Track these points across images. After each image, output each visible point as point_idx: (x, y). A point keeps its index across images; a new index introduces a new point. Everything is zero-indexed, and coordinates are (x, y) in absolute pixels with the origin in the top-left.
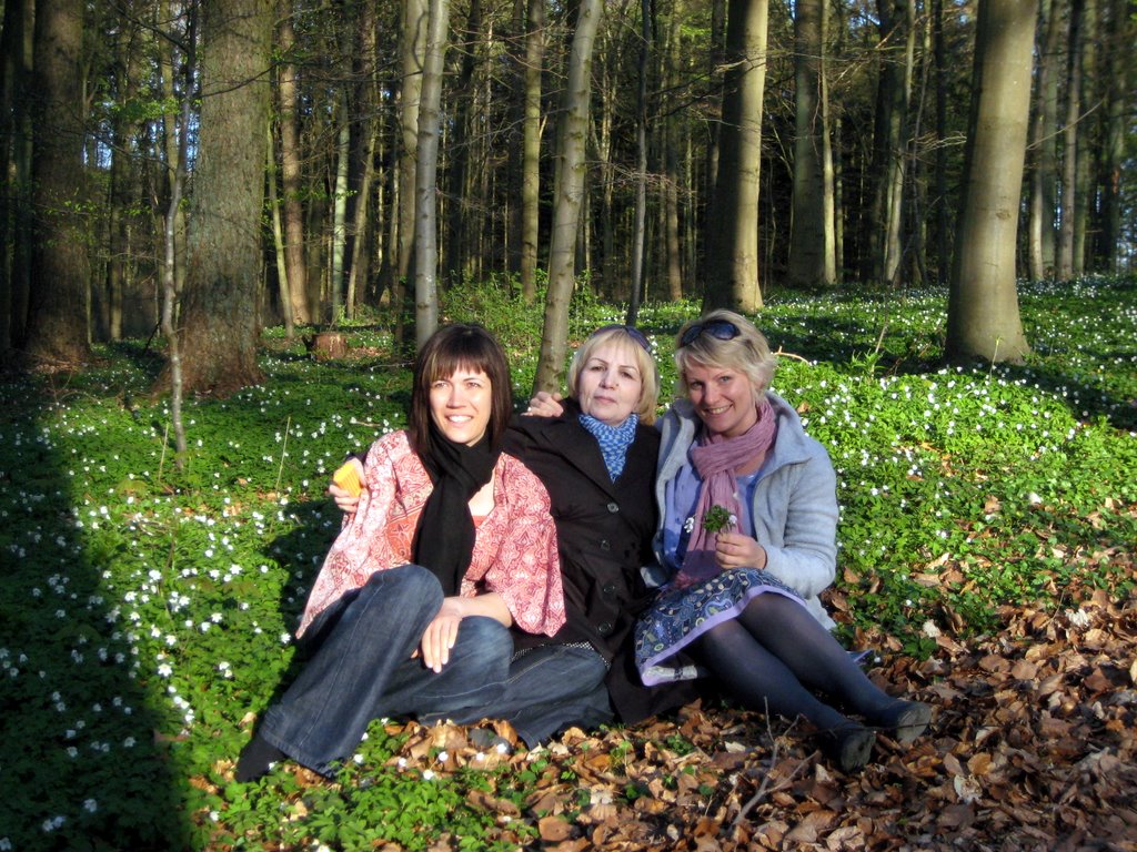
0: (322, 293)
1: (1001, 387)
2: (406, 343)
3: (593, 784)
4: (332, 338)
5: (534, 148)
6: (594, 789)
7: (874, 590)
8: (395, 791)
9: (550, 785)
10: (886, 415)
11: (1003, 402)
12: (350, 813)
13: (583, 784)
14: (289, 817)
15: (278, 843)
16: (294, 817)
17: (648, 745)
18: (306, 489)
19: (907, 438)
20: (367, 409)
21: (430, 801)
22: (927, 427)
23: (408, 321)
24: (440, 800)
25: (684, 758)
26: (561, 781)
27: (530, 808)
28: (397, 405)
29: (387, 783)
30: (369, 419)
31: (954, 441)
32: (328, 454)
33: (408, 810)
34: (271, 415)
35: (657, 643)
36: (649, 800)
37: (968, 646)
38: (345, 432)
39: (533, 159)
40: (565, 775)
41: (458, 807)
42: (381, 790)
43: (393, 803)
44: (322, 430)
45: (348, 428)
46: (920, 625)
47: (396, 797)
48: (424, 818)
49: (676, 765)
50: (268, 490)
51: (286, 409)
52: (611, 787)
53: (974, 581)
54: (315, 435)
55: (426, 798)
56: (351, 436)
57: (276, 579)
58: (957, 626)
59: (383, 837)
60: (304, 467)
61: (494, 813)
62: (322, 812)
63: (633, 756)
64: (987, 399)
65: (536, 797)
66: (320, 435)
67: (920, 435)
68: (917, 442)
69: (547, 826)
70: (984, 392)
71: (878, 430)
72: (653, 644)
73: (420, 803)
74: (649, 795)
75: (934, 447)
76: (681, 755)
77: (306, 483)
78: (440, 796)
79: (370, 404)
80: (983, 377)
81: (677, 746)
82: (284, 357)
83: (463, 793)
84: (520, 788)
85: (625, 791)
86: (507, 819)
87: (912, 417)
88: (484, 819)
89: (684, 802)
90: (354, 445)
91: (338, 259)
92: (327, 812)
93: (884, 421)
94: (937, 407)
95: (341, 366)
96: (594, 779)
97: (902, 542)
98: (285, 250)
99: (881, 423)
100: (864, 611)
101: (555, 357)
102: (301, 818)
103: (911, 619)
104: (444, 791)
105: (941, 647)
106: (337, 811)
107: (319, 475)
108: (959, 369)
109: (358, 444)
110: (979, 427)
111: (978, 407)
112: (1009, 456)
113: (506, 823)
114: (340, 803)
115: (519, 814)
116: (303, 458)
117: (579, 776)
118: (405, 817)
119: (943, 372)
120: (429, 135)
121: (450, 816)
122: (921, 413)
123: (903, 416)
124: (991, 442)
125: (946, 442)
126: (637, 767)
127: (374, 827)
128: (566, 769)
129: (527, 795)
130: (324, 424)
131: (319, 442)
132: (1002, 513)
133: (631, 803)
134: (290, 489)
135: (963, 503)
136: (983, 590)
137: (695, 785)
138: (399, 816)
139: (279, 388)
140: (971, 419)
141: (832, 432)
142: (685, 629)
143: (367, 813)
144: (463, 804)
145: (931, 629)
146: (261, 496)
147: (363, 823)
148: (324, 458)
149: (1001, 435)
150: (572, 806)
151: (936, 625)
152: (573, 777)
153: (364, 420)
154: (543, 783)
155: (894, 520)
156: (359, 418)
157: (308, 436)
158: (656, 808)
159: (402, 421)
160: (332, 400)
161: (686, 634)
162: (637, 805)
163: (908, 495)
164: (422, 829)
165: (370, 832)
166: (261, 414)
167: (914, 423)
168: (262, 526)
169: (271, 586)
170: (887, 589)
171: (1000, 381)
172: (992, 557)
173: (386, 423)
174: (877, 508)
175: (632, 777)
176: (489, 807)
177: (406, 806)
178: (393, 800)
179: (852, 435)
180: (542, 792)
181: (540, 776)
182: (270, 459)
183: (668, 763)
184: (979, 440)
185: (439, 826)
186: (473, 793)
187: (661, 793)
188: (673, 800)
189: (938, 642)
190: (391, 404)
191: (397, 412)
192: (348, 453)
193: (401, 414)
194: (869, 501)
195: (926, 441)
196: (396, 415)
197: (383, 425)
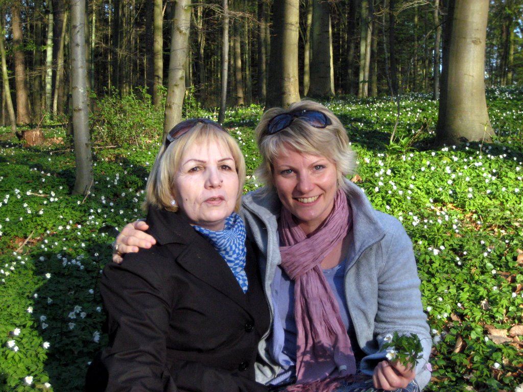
1: (491, 160)
4: (35, 133)
5: (159, 22)
10: (418, 183)
19: (436, 201)
20: (41, 183)
22: (451, 192)
28: (63, 180)
30: (41, 192)
31: (472, 202)
32: (8, 219)
38: (22, 202)
39: (158, 28)
44: (6, 201)
45: (25, 198)
46: (511, 389)
54: (0, 204)
56: (25, 205)
66: (4, 204)
67: (446, 198)
68: (444, 204)
70: (480, 164)
75: (456, 207)
79: (43, 180)
87: (437, 184)
90: (27, 212)
91: (49, 87)
93: (418, 188)
94: (453, 176)
99: (417, 190)
108: (454, 147)
109: (29, 212)
110: (488, 191)
112: (515, 213)
123: (430, 183)
124: (497, 203)
125: (467, 203)
130: (8, 196)
131: (4, 209)
148: (5, 223)
149: (503, 197)
153: (37, 192)
156: (35, 190)
159: (64, 192)
167: (441, 189)
171: (489, 156)
173: (53, 194)
184: (488, 200)
190: (58, 180)
191: (62, 185)
192: (21, 219)
193: (66, 186)
194: (431, 259)
195: (451, 203)
196: (61, 188)
197: (51, 196)
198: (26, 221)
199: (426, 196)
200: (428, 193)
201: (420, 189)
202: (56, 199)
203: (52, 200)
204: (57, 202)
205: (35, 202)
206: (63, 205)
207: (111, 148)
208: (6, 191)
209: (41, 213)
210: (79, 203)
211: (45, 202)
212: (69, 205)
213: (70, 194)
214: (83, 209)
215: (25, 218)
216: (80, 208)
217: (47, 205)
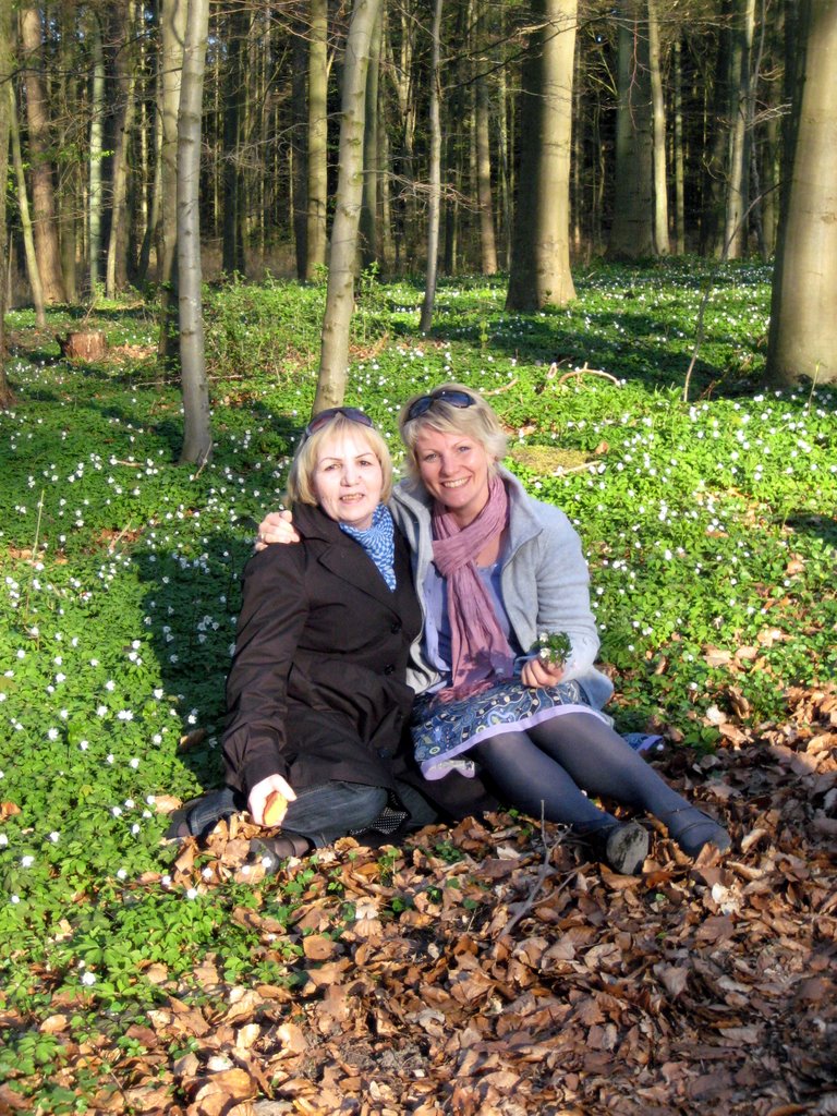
0: (78, 253)
1: (820, 418)
2: (172, 357)
3: (360, 896)
4: (89, 337)
6: (360, 902)
7: (659, 671)
8: (161, 909)
9: (317, 897)
10: (692, 456)
11: (821, 436)
12: (115, 933)
13: (349, 896)
14: (54, 938)
15: (44, 965)
16: (59, 938)
17: (416, 852)
18: (65, 543)
19: (713, 483)
20: (129, 444)
21: (195, 919)
22: (734, 470)
23: (173, 333)
24: (206, 918)
25: (452, 867)
26: (329, 893)
27: (296, 923)
28: (162, 439)
29: (152, 901)
30: (131, 459)
31: (762, 486)
32: (86, 502)
33: (174, 930)
34: (22, 451)
35: (433, 745)
36: (414, 914)
37: (752, 735)
38: (105, 473)
39: (318, 102)
40: (332, 886)
41: (223, 924)
42: (145, 909)
43: (157, 923)
44: (80, 473)
45: (108, 471)
46: (703, 710)
47: (160, 915)
48: (190, 937)
49: (444, 874)
50: (21, 546)
51: (39, 443)
52: (378, 899)
53: (767, 657)
54: (72, 479)
55: (191, 917)
56: (111, 480)
57: (33, 664)
58: (743, 711)
59: (148, 958)
60: (61, 518)
61: (260, 932)
62: (88, 933)
63: (401, 864)
64: (804, 433)
65: (302, 912)
66: (77, 478)
67: (727, 480)
68: (723, 488)
69: (311, 945)
70: (801, 425)
71: (681, 475)
72: (430, 746)
73: (186, 922)
74: (414, 908)
75: (741, 493)
76: (450, 862)
77: (63, 539)
78: (205, 914)
79: (132, 439)
80: (801, 405)
81: (445, 853)
82: (35, 358)
83: (228, 909)
84: (286, 901)
85: (391, 903)
86: (273, 937)
87: (720, 457)
88: (249, 938)
89: (449, 916)
90: (114, 490)
91: (95, 219)
92: (93, 933)
93: (689, 463)
94: (746, 446)
95: (101, 375)
96: (361, 891)
97: (695, 612)
98: (33, 226)
99: (685, 467)
100: (650, 693)
101: (334, 387)
102: (66, 938)
103: (697, 704)
104: (209, 909)
105: (725, 736)
106: (102, 932)
107: (77, 527)
108: (778, 394)
109: (119, 491)
110: (790, 470)
111: (792, 444)
112: (821, 504)
113: (271, 942)
114: (106, 923)
115: (284, 931)
116: (59, 508)
117: (345, 887)
118: (171, 937)
119: (759, 399)
120: (191, 142)
121: (215, 933)
122: (730, 453)
123: (709, 457)
124: (803, 486)
125: (754, 488)
126: (404, 876)
127: (140, 948)
128: (332, 880)
129: (293, 910)
130: (81, 465)
131: (77, 486)
132: (806, 574)
133: (397, 915)
134: (46, 545)
135: (764, 564)
136: (775, 668)
137: (460, 898)
138: (164, 936)
139: (32, 411)
140: (783, 460)
141: (630, 479)
142: (465, 735)
143: (132, 934)
144: (228, 922)
145: (715, 715)
146: (15, 553)
147: (128, 945)
148: (82, 506)
149: (814, 478)
150: (337, 921)
151: (721, 710)
152: (340, 888)
153: (124, 458)
154: (309, 896)
155: (688, 586)
156: (121, 456)
157: (64, 480)
158: (421, 921)
159: (167, 458)
160: (91, 430)
161: (464, 740)
162: (402, 918)
163: (707, 556)
164: (188, 947)
165: (136, 953)
166: (12, 451)
167: (720, 465)
168: (17, 596)
169: (28, 672)
170: (674, 669)
171: (819, 412)
172: (789, 628)
173: (150, 463)
174: (671, 573)
175: (400, 887)
176: (253, 925)
177: (172, 925)
178: (158, 920)
179: (651, 483)
180: (308, 907)
181: (306, 888)
182: (23, 510)
183: (435, 871)
184: (791, 484)
185: (204, 945)
186: (238, 910)
187: (426, 907)
188: (438, 914)
189: (722, 730)
190: (154, 438)
191: (162, 447)
192: (108, 502)
193: (167, 450)
194: (663, 565)
195: (734, 486)
196: (161, 452)
197: (147, 466)
198: (115, 505)
199: (699, 476)
200: (703, 472)
201: (692, 466)
202: (156, 471)
203: (149, 472)
204: (155, 476)
205: (123, 475)
206: (166, 481)
207: (234, 379)
208: (74, 455)
209: (137, 492)
210: (192, 477)
211: (139, 476)
212: (175, 481)
213: (175, 462)
214: (198, 487)
215: (114, 500)
216: (193, 486)
217: (141, 480)
